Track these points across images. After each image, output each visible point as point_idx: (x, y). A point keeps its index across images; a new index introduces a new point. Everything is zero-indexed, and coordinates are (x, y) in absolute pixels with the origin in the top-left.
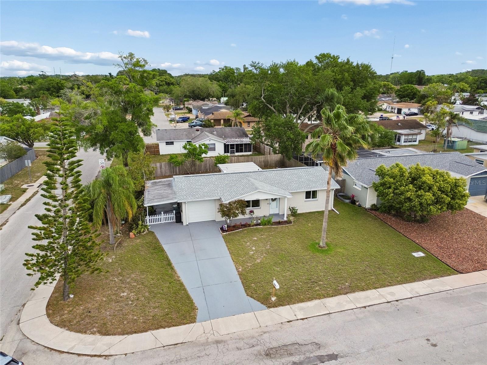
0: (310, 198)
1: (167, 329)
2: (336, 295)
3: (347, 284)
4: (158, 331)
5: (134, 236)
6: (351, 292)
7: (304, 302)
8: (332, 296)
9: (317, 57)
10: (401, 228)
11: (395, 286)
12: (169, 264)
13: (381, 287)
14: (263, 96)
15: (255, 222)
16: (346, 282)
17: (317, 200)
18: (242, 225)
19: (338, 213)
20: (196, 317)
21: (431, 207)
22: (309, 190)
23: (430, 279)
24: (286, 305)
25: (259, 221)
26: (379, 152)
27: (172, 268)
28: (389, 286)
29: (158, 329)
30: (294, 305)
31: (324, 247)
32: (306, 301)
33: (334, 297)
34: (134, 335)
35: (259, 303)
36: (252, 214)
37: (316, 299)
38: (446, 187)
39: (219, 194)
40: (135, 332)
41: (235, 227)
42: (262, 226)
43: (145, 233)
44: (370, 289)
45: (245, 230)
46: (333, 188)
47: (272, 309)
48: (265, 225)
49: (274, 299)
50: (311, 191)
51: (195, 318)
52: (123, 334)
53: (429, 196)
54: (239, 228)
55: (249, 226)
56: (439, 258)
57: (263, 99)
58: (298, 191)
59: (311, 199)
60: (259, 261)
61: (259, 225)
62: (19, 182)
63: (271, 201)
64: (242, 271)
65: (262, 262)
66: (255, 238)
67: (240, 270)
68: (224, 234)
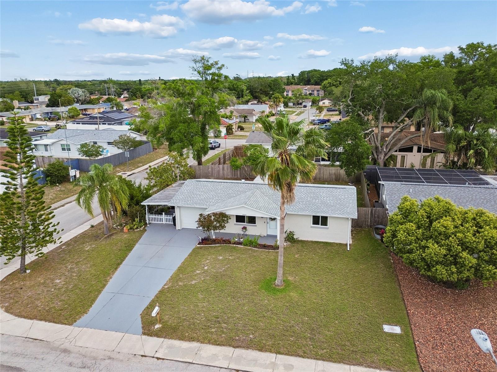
1: (47, 323)
2: (224, 345)
3: (251, 336)
4: (40, 322)
5: (127, 231)
6: (244, 347)
7: (182, 340)
8: (218, 345)
9: (461, 49)
11: (306, 360)
12: (119, 264)
13: (286, 354)
14: (350, 99)
15: (236, 240)
16: (253, 334)
17: (328, 228)
18: (224, 241)
19: (348, 249)
20: (77, 320)
21: (438, 267)
22: (318, 215)
23: (366, 367)
24: (162, 337)
25: (242, 240)
27: (116, 269)
28: (299, 356)
29: (41, 320)
30: (170, 340)
31: (278, 285)
32: (185, 341)
33: (219, 346)
34: (23, 319)
35: (141, 325)
36: (244, 230)
37: (198, 341)
39: (212, 203)
40: (25, 317)
41: (214, 241)
42: (242, 246)
43: (138, 230)
44: (271, 352)
45: (220, 246)
46: (348, 217)
47: (144, 337)
48: (247, 245)
49: (157, 326)
50: (319, 216)
51: (75, 321)
52: (16, 316)
54: (218, 243)
55: (230, 243)
57: (349, 102)
58: (299, 213)
59: (320, 226)
60: (193, 282)
61: (240, 243)
62: (119, 170)
63: (268, 220)
64: (166, 288)
65: (195, 284)
66: (221, 258)
67: (166, 287)
68: (198, 246)
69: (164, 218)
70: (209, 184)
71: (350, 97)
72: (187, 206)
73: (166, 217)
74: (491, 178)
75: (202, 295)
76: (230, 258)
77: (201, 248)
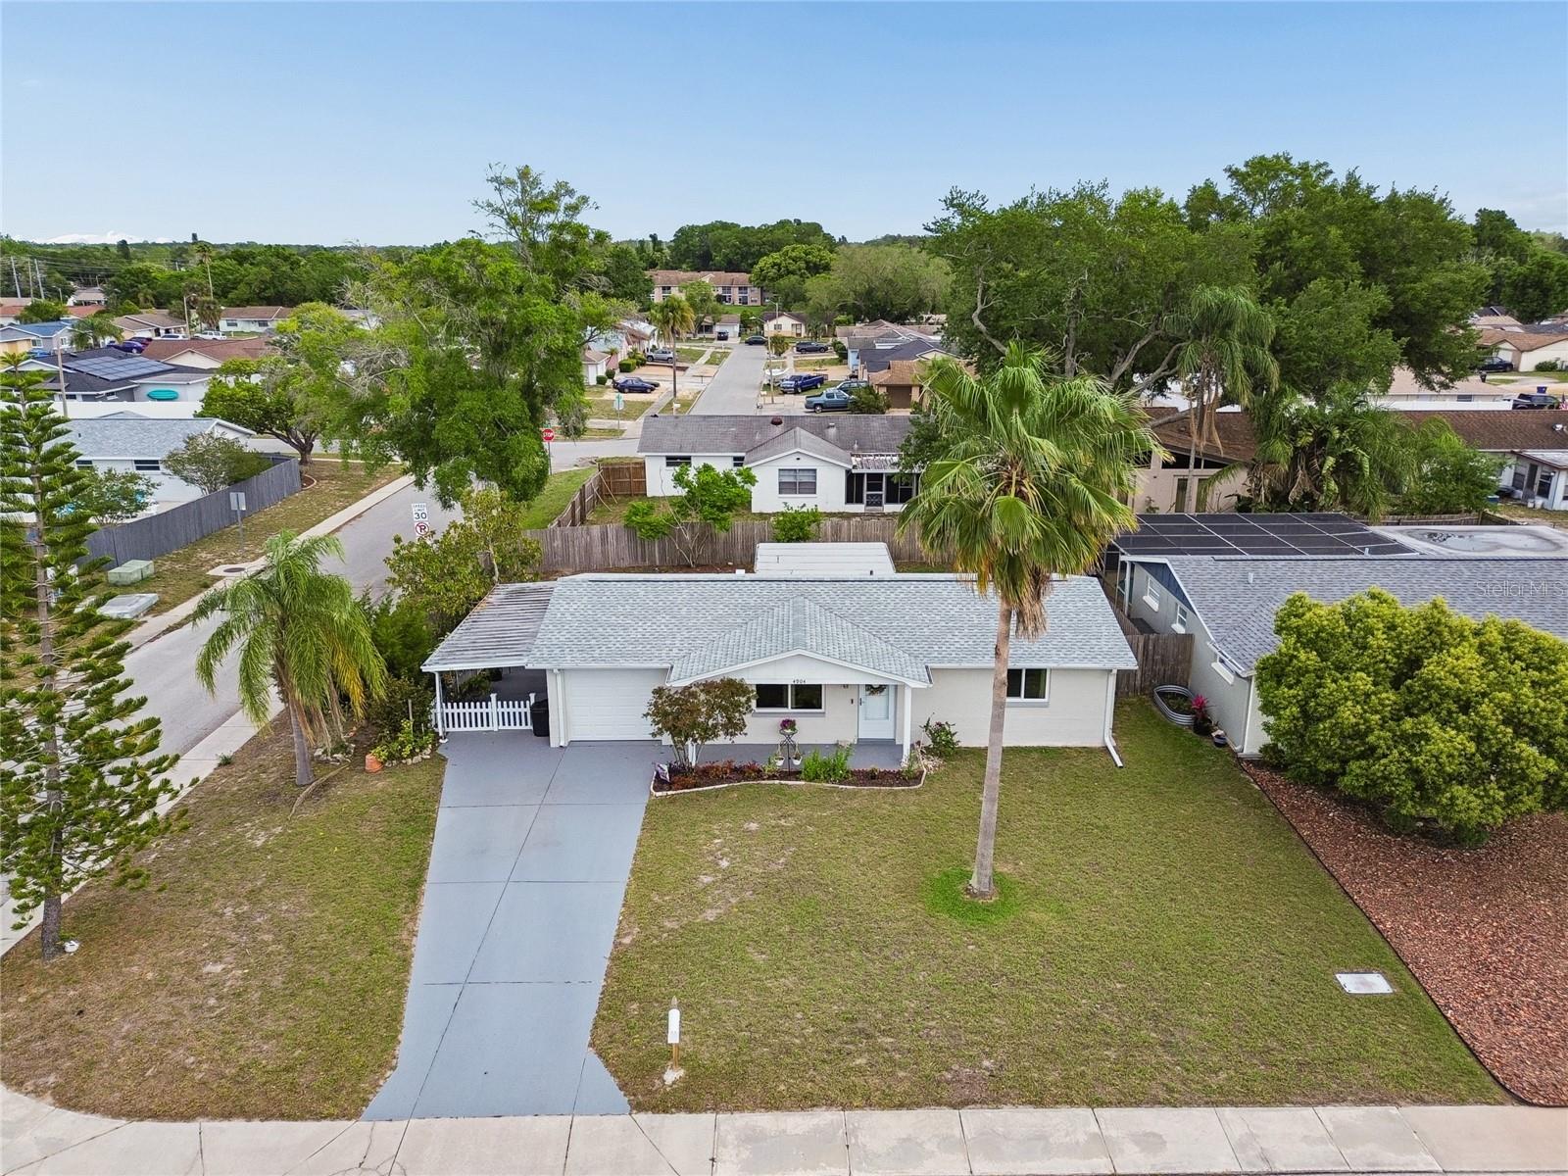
0: (1019, 695)
1: (256, 1124)
2: (919, 1105)
3: (986, 1063)
4: (225, 1124)
5: (377, 767)
6: (983, 1102)
7: (777, 1109)
8: (901, 1106)
9: (1233, 173)
10: (1347, 855)
11: (1184, 1111)
12: (416, 884)
13: (1120, 1104)
14: (978, 311)
15: (780, 763)
16: (989, 1056)
17: (1046, 706)
18: (735, 770)
19: (1120, 764)
20: (371, 1096)
22: (1018, 666)
23: (1355, 1103)
24: (706, 1111)
25: (797, 762)
26: (1392, 536)
27: (414, 900)
28: (1160, 1103)
29: (228, 1116)
30: (737, 1115)
31: (983, 894)
32: (788, 1109)
33: (904, 1112)
34: (148, 1125)
35: (612, 1083)
36: (789, 731)
37: (831, 1104)
38: (1543, 710)
39: (675, 650)
40: (155, 1116)
41: (706, 775)
42: (803, 783)
43: (417, 759)
44: (1072, 1103)
45: (733, 789)
46: (1108, 666)
47: (643, 1118)
48: (816, 777)
49: (672, 1076)
50: (1021, 671)
51: (365, 1102)
52: (117, 1115)
53: (1447, 742)
54: (721, 781)
55: (759, 774)
56: (1449, 1014)
57: (977, 322)
58: (965, 665)
59: (1022, 699)
60: (710, 915)
61: (794, 774)
62: (209, 556)
63: (863, 692)
64: (630, 945)
65: (719, 922)
66: (754, 826)
67: (627, 941)
68: (659, 794)
69: (497, 714)
70: (641, 589)
71: (980, 307)
72: (594, 665)
73: (500, 710)
74: (1401, 532)
75: (763, 953)
76: (782, 822)
77: (673, 800)
